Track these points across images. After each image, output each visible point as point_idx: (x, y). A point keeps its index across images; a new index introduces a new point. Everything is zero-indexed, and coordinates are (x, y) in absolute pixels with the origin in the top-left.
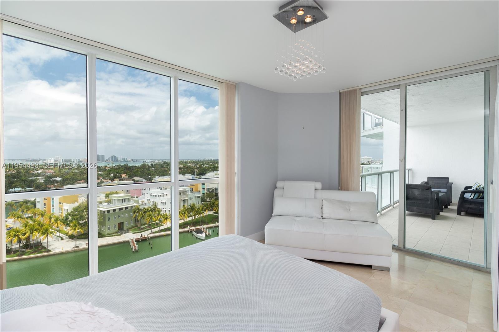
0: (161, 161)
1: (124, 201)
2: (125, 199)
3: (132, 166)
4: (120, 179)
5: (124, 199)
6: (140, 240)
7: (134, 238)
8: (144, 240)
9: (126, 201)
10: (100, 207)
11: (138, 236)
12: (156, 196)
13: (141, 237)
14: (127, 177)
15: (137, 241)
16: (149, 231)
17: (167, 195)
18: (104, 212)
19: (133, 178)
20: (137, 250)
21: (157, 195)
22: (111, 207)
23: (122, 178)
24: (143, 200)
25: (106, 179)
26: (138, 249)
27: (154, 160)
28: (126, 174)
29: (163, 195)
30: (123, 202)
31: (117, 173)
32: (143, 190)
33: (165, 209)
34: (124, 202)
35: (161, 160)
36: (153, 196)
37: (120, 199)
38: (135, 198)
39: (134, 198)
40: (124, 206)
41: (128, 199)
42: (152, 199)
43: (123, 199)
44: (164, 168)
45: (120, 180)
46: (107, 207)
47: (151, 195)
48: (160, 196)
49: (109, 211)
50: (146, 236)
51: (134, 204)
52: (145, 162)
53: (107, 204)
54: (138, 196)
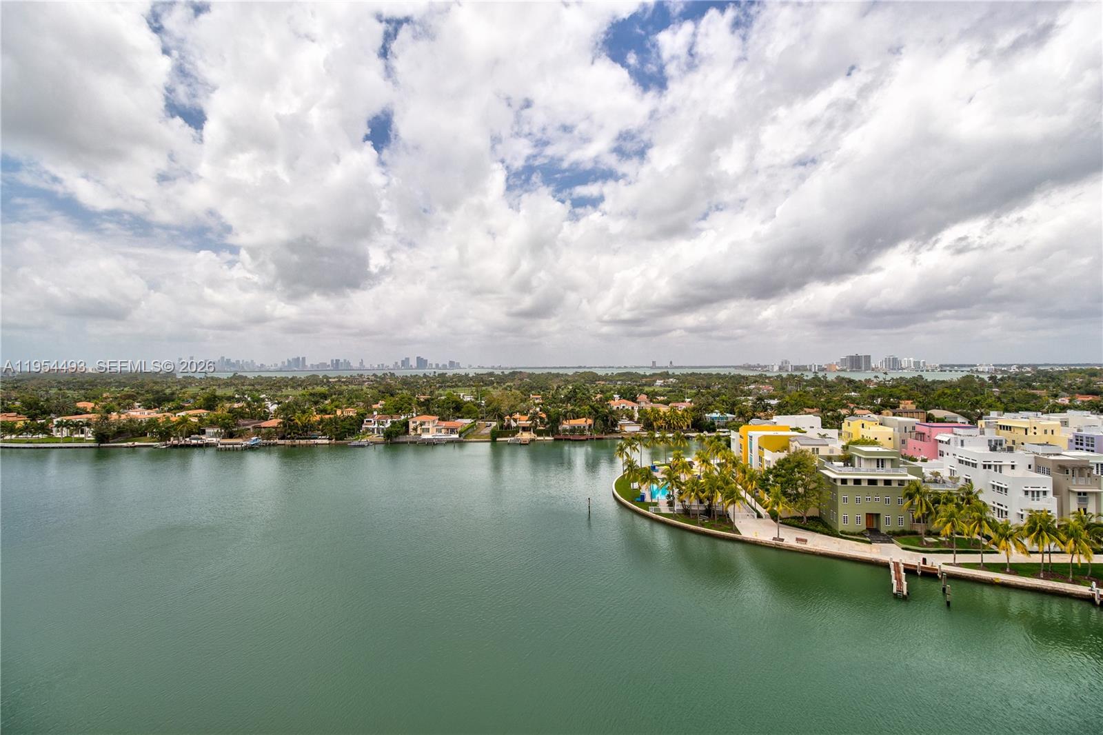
0: (1029, 369)
1: (882, 464)
2: (885, 459)
3: (934, 382)
4: (894, 411)
5: (882, 460)
6: (919, 573)
7: (901, 560)
8: (930, 575)
9: (888, 465)
10: (826, 469)
11: (914, 559)
12: (974, 465)
13: (922, 565)
14: (913, 407)
15: (910, 571)
16: (949, 558)
17: (1013, 467)
18: (835, 480)
19: (929, 412)
20: (905, 593)
21: (980, 463)
22: (850, 474)
23: (901, 408)
24: (936, 470)
25: (862, 409)
26: (908, 593)
27: (1004, 366)
28: (913, 399)
29: (1000, 466)
30: (878, 467)
31: (891, 396)
32: (944, 445)
33: (1003, 508)
34: (882, 467)
35: (1028, 366)
36: (967, 463)
37: (871, 459)
38: (919, 462)
39: (916, 460)
40: (881, 475)
41: (892, 460)
42: (963, 472)
43: (878, 460)
44: (1034, 388)
45: (894, 415)
46: (839, 471)
47: (961, 461)
48: (990, 467)
49: (844, 481)
50: (937, 568)
51: (907, 475)
52: (977, 371)
53: (842, 464)
54: (926, 458)
